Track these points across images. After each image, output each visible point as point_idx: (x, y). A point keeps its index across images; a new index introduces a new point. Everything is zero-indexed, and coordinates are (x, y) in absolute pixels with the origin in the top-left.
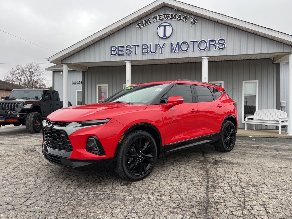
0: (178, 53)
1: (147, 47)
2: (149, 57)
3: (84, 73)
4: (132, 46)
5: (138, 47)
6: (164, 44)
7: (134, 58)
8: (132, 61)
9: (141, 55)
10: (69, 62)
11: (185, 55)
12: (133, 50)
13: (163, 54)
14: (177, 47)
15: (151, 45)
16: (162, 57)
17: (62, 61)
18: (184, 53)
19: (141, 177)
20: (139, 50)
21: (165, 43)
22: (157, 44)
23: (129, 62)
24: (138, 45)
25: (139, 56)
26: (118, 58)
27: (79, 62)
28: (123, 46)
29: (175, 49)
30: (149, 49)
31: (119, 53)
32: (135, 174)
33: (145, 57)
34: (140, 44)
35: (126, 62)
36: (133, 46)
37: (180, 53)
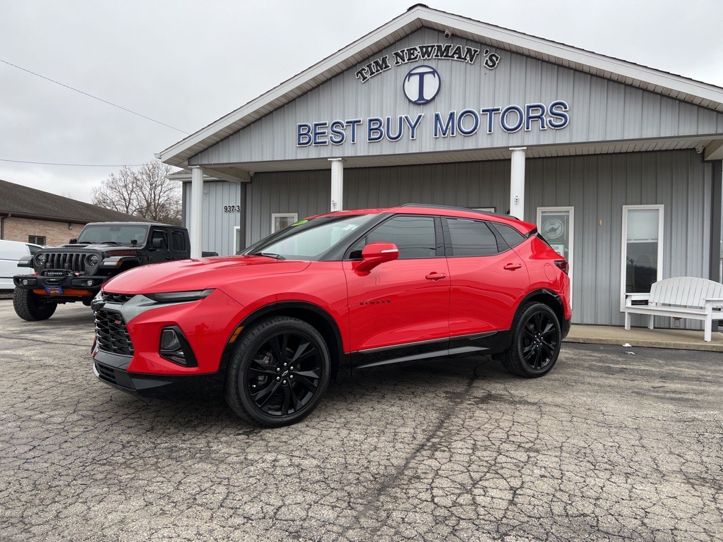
0: (452, 139)
1: (380, 125)
2: (385, 149)
3: (244, 186)
4: (345, 124)
5: (359, 126)
6: (420, 116)
7: (349, 151)
8: (344, 160)
9: (367, 145)
10: (205, 162)
11: (470, 144)
12: (347, 133)
13: (418, 141)
14: (450, 124)
15: (388, 119)
16: (414, 148)
17: (190, 159)
18: (466, 138)
19: (285, 419)
20: (362, 133)
21: (423, 114)
22: (403, 116)
23: (339, 161)
24: (359, 121)
25: (361, 147)
26: (312, 153)
27: (227, 162)
28: (325, 124)
29: (444, 128)
30: (384, 130)
31: (315, 139)
32: (270, 412)
33: (376, 150)
34: (364, 119)
35: (331, 161)
36: (347, 123)
37: (456, 139)
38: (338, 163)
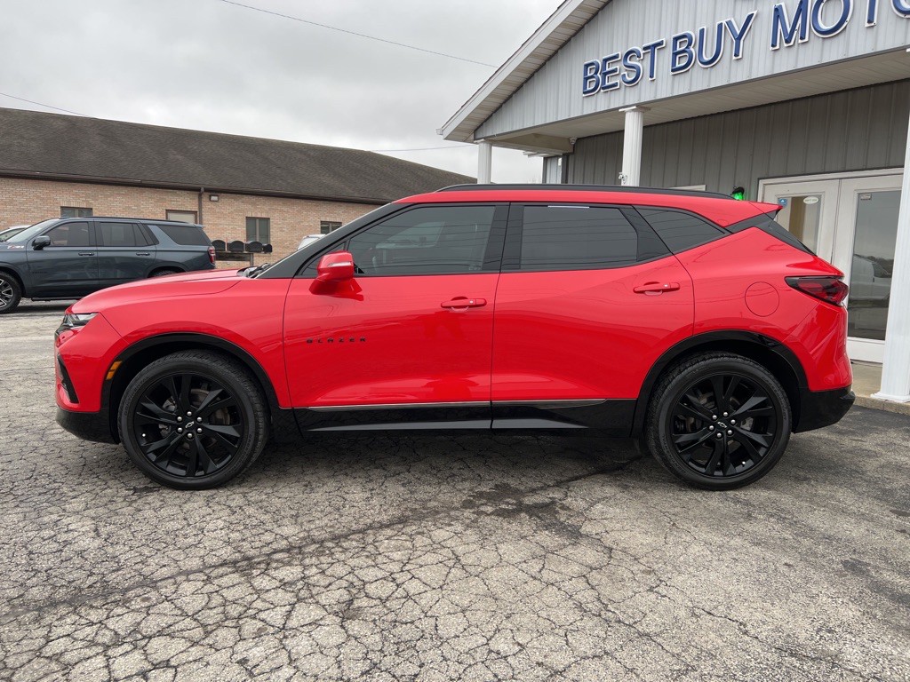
0: (802, 49)
1: (690, 44)
2: (698, 80)
3: (566, 157)
4: (642, 52)
5: (662, 51)
6: (750, 17)
7: (646, 92)
8: (642, 107)
9: (670, 78)
10: (489, 134)
11: (835, 51)
12: (644, 66)
13: (746, 60)
14: (800, 22)
15: (702, 31)
16: (740, 74)
17: (476, 131)
18: (828, 42)
20: (664, 59)
21: (755, 13)
22: (724, 23)
23: (633, 110)
24: (661, 43)
25: (663, 85)
26: (601, 103)
27: (510, 130)
28: (616, 57)
29: (789, 30)
30: (694, 50)
31: (604, 82)
33: (683, 86)
34: (667, 38)
35: (624, 113)
36: (645, 49)
37: (810, 45)
38: (632, 113)
